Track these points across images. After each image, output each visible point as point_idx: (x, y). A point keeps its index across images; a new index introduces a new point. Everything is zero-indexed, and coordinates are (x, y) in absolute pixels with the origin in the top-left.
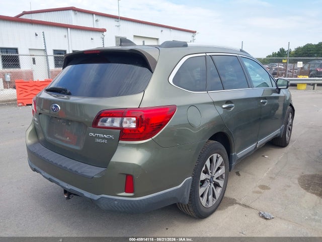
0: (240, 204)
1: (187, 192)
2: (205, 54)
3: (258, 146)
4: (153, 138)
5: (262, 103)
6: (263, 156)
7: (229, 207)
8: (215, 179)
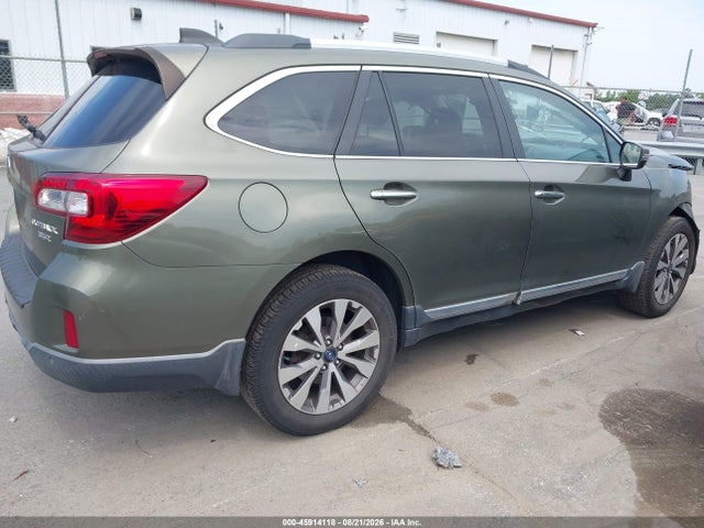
0: (411, 424)
1: (231, 366)
2: (358, 68)
3: (519, 302)
4: (124, 241)
5: (539, 197)
6: (574, 331)
7: (380, 426)
8: (341, 355)
